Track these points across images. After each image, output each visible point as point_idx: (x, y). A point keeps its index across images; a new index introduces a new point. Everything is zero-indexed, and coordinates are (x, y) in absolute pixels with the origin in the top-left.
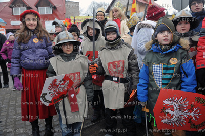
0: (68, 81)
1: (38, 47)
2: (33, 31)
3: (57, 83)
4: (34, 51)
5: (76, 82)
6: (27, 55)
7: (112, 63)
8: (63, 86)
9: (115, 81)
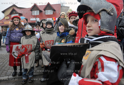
0: (24, 48)
1: (18, 32)
2: (16, 25)
3: (19, 48)
4: (16, 34)
5: (29, 49)
6: (12, 36)
7: (47, 41)
8: (22, 50)
9: (48, 51)
